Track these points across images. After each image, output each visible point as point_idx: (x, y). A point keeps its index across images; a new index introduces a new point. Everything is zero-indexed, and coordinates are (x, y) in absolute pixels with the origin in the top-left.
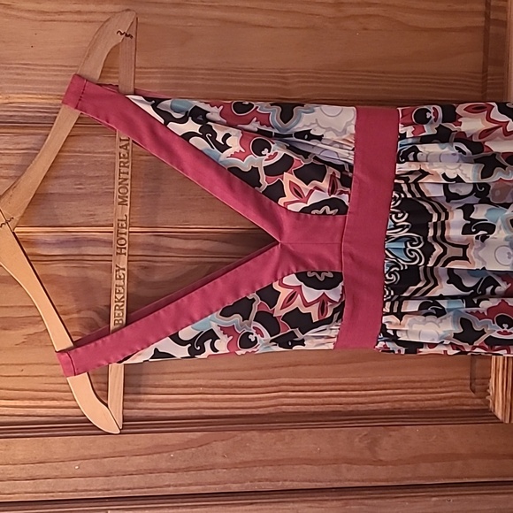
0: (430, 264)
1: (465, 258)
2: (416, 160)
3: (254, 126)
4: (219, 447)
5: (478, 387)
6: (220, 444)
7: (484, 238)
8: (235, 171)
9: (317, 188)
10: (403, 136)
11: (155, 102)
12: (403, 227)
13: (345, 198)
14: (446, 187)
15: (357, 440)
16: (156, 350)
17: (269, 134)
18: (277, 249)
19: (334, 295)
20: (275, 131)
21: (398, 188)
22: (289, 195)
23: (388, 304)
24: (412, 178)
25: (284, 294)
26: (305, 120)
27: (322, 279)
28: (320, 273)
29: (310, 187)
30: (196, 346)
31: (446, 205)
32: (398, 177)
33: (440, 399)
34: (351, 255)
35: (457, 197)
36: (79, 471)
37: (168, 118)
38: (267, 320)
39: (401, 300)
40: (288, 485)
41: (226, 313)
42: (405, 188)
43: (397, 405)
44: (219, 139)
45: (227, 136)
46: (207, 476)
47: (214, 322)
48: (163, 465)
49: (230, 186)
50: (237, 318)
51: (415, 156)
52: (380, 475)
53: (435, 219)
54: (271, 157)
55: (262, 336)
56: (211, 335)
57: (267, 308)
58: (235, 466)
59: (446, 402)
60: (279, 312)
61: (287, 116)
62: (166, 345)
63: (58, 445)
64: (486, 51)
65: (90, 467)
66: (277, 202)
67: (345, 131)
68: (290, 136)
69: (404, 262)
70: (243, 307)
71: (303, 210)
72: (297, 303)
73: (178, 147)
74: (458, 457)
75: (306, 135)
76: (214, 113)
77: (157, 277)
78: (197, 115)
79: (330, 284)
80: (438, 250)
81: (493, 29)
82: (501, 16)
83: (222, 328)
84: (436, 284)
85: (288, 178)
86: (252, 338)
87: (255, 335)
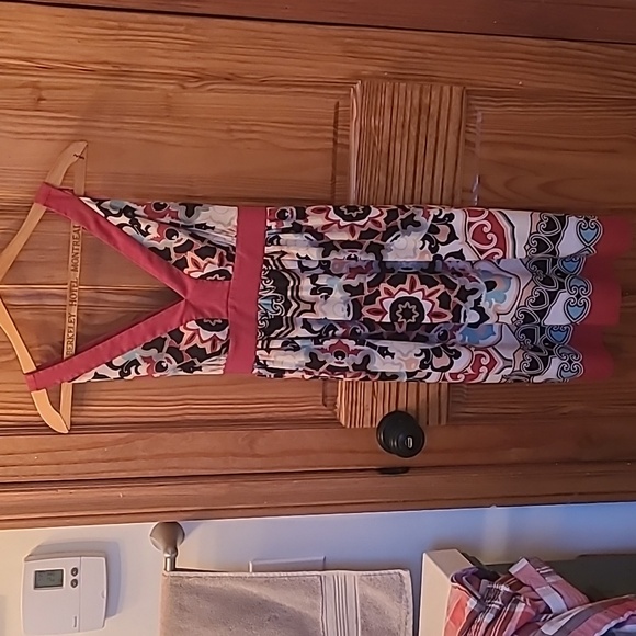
0: (289, 315)
1: (312, 311)
2: (278, 244)
3: (167, 219)
4: (140, 443)
5: (328, 403)
6: (140, 441)
7: (326, 297)
8: (154, 249)
9: (210, 262)
10: (270, 228)
11: (99, 203)
12: (270, 289)
13: (230, 269)
14: (300, 263)
15: (240, 439)
16: (96, 373)
17: (177, 225)
18: (183, 303)
19: (222, 335)
20: (181, 223)
21: (267, 263)
22: (191, 267)
23: (260, 342)
24: (276, 256)
25: (187, 335)
26: (202, 217)
27: (213, 324)
28: (212, 320)
29: (205, 262)
30: (124, 370)
31: (300, 274)
32: (267, 255)
34: (235, 308)
35: (308, 269)
36: (38, 461)
37: (108, 213)
38: (175, 353)
39: (269, 340)
40: (190, 472)
41: (146, 347)
42: (271, 263)
43: (270, 415)
44: (143, 228)
45: (148, 227)
46: (131, 464)
47: (137, 353)
48: (100, 457)
49: (150, 259)
50: (154, 351)
51: (278, 242)
52: (256, 465)
53: (291, 284)
54: (178, 241)
55: (171, 364)
56: (135, 363)
57: (175, 344)
58: (151, 458)
59: (305, 413)
60: (183, 347)
61: (190, 213)
62: (103, 369)
63: (23, 442)
64: (334, 166)
65: (45, 457)
66: (182, 270)
67: (230, 224)
68: (192, 226)
69: (271, 314)
70: (158, 344)
71: (201, 277)
72: (196, 341)
73: (114, 233)
74: (313, 452)
75: (203, 226)
76: (140, 210)
77: (97, 322)
78: (127, 211)
79: (219, 328)
80: (295, 305)
81: (339, 150)
82: (345, 141)
83: (143, 358)
84: (293, 329)
85: (190, 255)
86: (164, 365)
87: (166, 363)
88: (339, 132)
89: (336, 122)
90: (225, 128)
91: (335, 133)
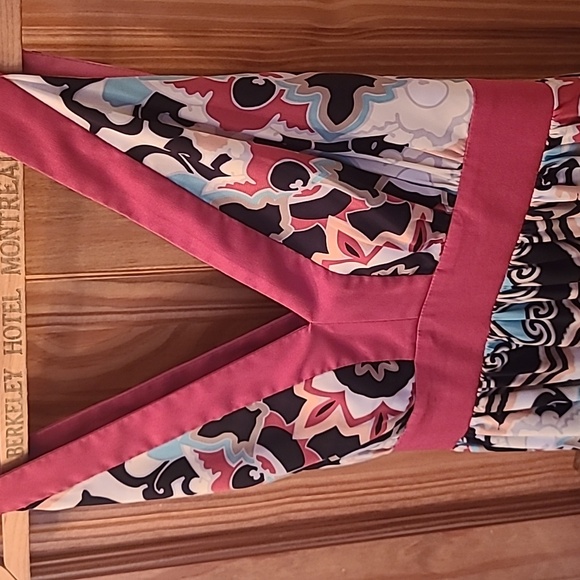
0: (564, 344)
3: (275, 130)
10: (557, 142)
12: (529, 290)
13: (435, 250)
15: (402, 552)
16: (85, 493)
21: (530, 229)
23: (484, 402)
24: (558, 213)
28: (375, 365)
33: (528, 482)
34: (433, 335)
37: (98, 120)
47: (188, 446)
51: (569, 174)
55: (273, 471)
61: (340, 109)
67: (449, 134)
68: (343, 146)
74: (543, 557)
85: (335, 226)
87: (261, 470)
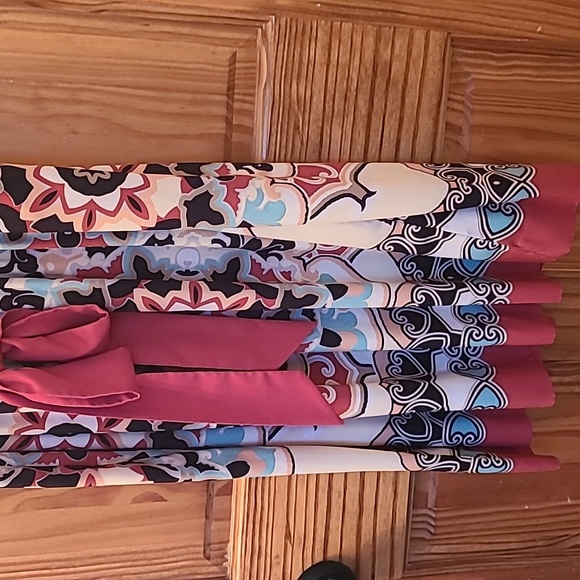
88: (236, 105)
89: (231, 88)
90: (29, 94)
91: (229, 107)
